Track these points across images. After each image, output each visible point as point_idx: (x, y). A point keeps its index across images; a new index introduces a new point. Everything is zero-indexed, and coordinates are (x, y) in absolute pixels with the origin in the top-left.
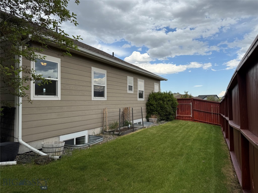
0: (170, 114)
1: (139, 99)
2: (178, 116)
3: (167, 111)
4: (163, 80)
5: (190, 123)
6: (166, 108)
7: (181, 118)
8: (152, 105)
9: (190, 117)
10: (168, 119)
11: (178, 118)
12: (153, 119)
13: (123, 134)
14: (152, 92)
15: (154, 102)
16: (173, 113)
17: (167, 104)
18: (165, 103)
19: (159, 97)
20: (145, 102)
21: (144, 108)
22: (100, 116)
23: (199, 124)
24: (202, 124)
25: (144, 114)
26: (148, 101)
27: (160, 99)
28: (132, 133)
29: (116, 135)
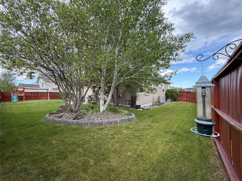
0: (176, 98)
1: (163, 92)
2: (179, 99)
3: (175, 97)
4: (171, 83)
5: (185, 102)
6: (174, 96)
7: (181, 100)
8: (168, 95)
9: (185, 100)
10: (175, 101)
11: (179, 100)
12: (169, 100)
13: (161, 105)
14: (167, 89)
15: (169, 94)
16: (177, 98)
17: (175, 94)
18: (174, 94)
19: (171, 91)
20: (165, 93)
21: (164, 96)
22: (152, 99)
23: (190, 103)
24: (191, 103)
25: (164, 98)
26: (166, 93)
27: (171, 92)
28: (163, 105)
29: (159, 105)
